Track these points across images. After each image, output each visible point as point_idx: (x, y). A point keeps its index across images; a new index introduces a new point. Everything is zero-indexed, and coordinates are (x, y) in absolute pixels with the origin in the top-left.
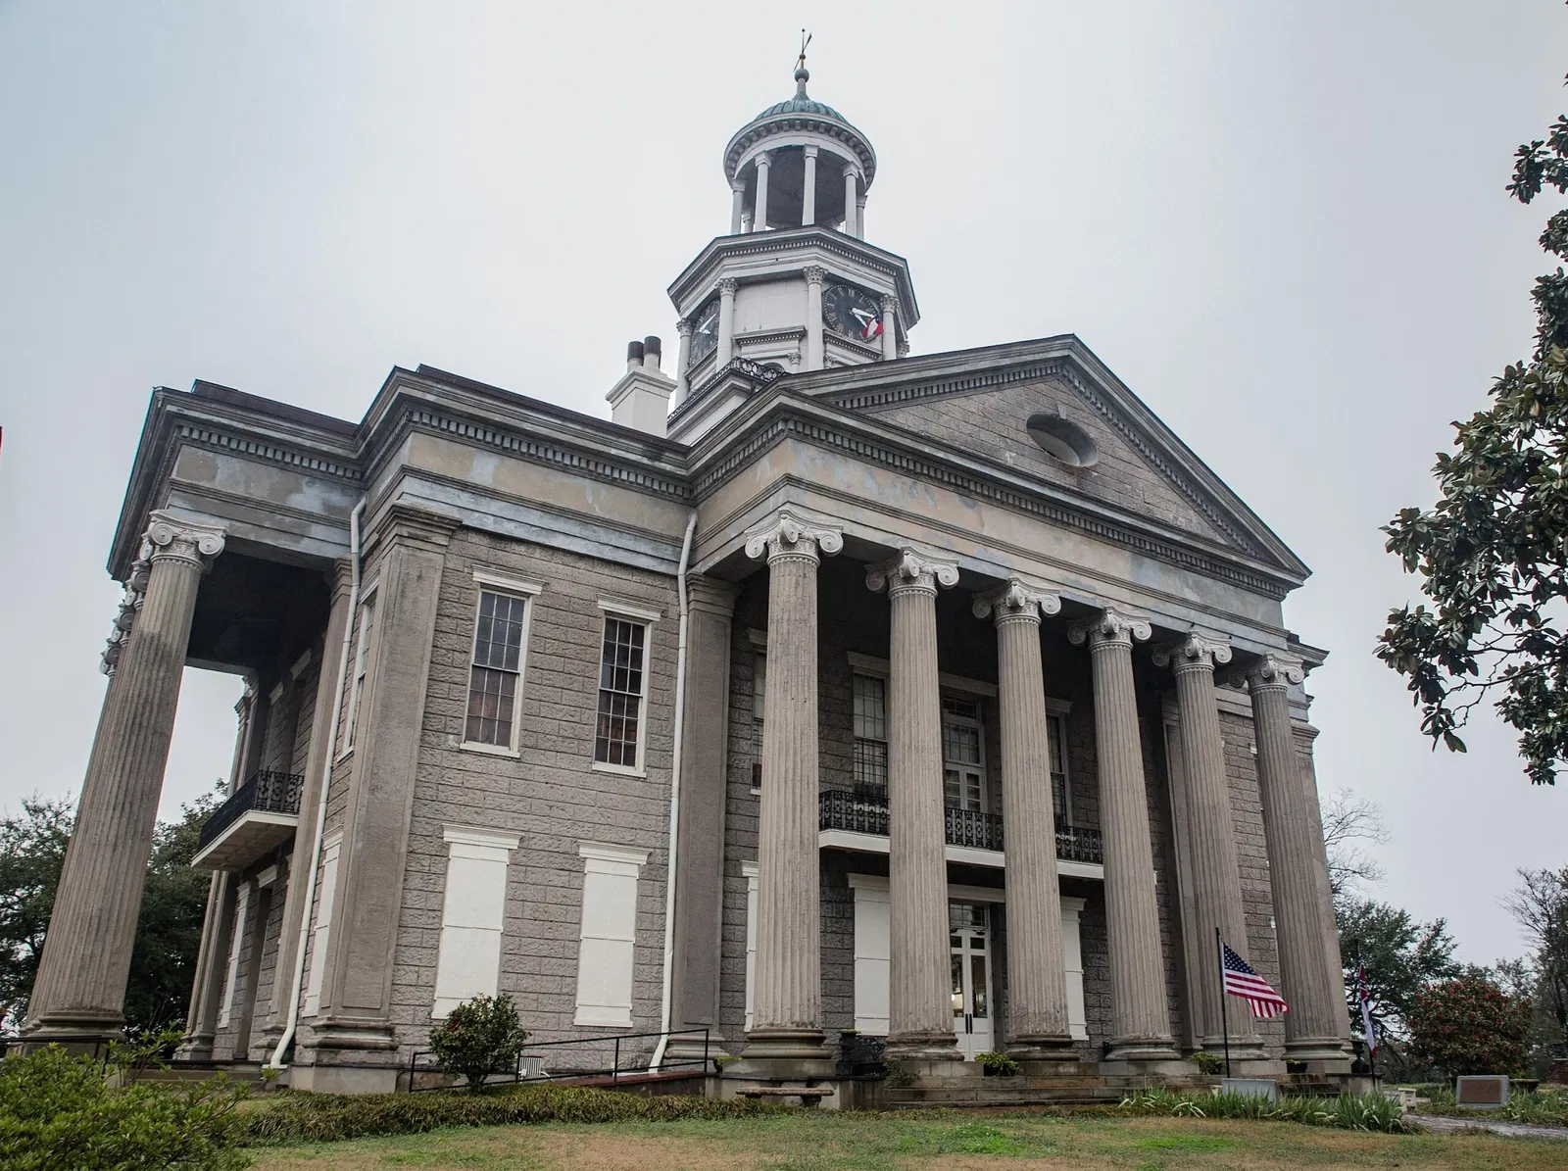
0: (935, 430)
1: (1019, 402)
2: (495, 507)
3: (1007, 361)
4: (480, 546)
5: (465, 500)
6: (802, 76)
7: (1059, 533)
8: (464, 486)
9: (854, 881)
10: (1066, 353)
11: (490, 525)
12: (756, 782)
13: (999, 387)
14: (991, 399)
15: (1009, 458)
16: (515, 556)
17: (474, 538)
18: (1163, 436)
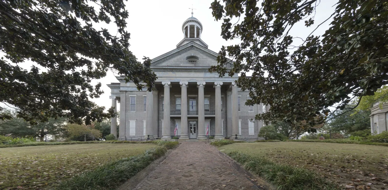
0: (169, 64)
1: (185, 55)
2: (130, 88)
3: (179, 50)
4: (129, 92)
5: (127, 88)
6: (192, 13)
7: (190, 73)
8: (126, 87)
9: (175, 120)
10: (191, 45)
11: (130, 90)
12: (163, 111)
13: (180, 54)
14: (179, 57)
15: (182, 65)
16: (133, 93)
17: (128, 92)
18: (211, 52)
